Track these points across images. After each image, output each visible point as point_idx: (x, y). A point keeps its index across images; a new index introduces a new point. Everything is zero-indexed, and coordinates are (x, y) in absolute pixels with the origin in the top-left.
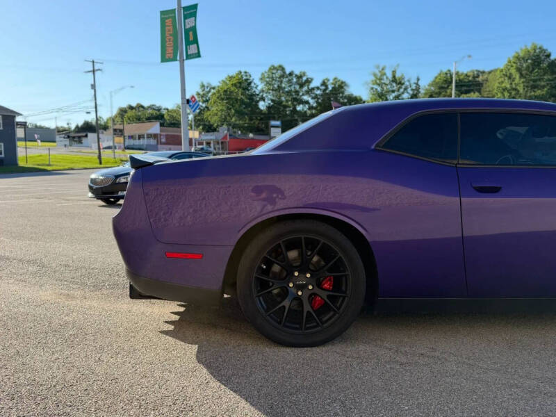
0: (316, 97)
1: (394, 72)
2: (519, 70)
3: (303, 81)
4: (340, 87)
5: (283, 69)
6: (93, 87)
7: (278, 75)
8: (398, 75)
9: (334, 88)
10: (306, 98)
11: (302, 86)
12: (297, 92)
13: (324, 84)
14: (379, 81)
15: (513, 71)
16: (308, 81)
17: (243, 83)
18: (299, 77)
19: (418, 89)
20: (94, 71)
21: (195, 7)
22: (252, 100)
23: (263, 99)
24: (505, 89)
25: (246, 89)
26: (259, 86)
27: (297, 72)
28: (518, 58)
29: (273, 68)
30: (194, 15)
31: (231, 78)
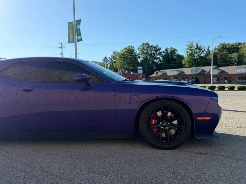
0: (162, 56)
1: (197, 44)
3: (157, 49)
4: (173, 51)
5: (148, 44)
7: (146, 47)
8: (199, 46)
9: (171, 52)
10: (158, 56)
11: (156, 51)
12: (154, 54)
13: (166, 50)
14: (190, 48)
16: (159, 49)
17: (130, 51)
18: (155, 48)
19: (209, 51)
20: (62, 47)
21: (80, 20)
22: (135, 58)
23: (139, 57)
25: (131, 53)
26: (137, 51)
27: (155, 46)
29: (144, 44)
30: (79, 24)
31: (125, 49)
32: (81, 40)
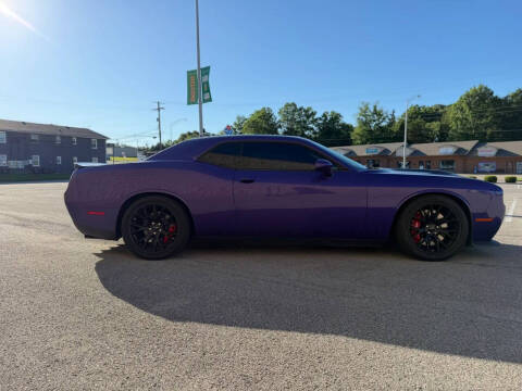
0: (318, 125)
1: (375, 107)
2: (468, 104)
3: (309, 114)
4: (336, 117)
5: (294, 105)
6: (158, 120)
7: (291, 110)
8: (378, 109)
9: (332, 119)
10: (311, 126)
11: (308, 117)
12: (305, 122)
13: (324, 115)
14: (364, 112)
15: (464, 105)
16: (313, 114)
17: (266, 116)
18: (306, 111)
19: (394, 118)
20: (159, 109)
21: (208, 68)
22: (273, 128)
23: (280, 127)
24: (458, 119)
25: (267, 120)
26: (278, 117)
27: (305, 107)
28: (468, 96)
29: (288, 105)
30: (208, 74)
31: (258, 112)
32: (210, 100)
